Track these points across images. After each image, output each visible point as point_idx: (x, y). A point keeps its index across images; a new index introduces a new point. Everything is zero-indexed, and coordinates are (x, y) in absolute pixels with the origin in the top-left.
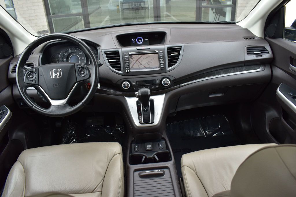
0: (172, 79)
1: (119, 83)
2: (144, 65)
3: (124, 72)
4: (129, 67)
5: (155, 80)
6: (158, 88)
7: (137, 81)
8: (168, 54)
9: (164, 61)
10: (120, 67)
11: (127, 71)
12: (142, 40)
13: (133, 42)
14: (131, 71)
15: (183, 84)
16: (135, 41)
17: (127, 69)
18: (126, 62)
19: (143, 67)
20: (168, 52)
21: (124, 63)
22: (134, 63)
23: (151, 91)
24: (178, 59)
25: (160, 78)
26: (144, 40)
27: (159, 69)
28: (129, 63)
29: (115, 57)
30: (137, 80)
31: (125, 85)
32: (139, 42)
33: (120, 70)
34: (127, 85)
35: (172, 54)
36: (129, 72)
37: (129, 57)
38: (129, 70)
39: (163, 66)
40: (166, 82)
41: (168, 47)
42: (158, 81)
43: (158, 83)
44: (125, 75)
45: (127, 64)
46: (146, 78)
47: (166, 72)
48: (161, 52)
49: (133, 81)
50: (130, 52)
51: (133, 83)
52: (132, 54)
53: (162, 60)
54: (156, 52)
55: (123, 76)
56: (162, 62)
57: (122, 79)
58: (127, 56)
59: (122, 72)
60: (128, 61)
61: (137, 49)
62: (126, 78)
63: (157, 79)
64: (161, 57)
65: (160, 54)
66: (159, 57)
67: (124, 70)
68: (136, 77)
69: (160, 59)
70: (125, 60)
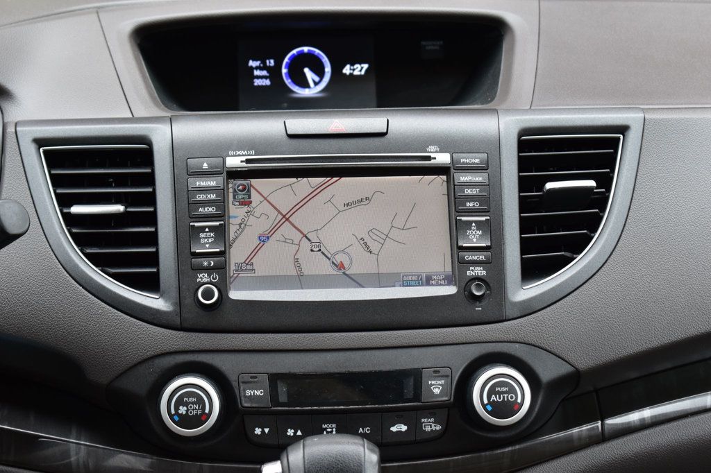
0: (549, 371)
1: (138, 384)
2: (339, 258)
3: (180, 304)
4: (221, 268)
5: (416, 375)
6: (434, 438)
7: (274, 379)
8: (524, 184)
9: (494, 229)
10: (153, 259)
11: (209, 295)
12: (328, 69)
13: (257, 82)
14: (234, 295)
15: (634, 417)
16: (274, 73)
17: (203, 277)
18: (202, 229)
19: (331, 271)
20: (523, 164)
21: (186, 235)
22: (263, 239)
23: (383, 459)
24: (593, 223)
25: (459, 359)
26: (337, 70)
27: (451, 290)
28: (221, 233)
29: (121, 180)
30: (274, 371)
31: (180, 402)
32: (304, 84)
33: (150, 283)
34: (200, 401)
35: (550, 185)
36: (221, 301)
37: (223, 190)
38: (222, 289)
39: (484, 273)
40: (504, 397)
41: (524, 132)
42: (439, 382)
43: (437, 395)
44: (185, 325)
45: (207, 243)
46: (348, 353)
47: (507, 318)
48: (474, 163)
49: (243, 377)
50: (238, 153)
51: (245, 391)
52: (246, 169)
53: (474, 224)
54: (435, 158)
55: (170, 331)
56: (475, 240)
57: (159, 352)
58: (211, 183)
59: (166, 301)
60: (213, 219)
61: (289, 133)
62: (191, 348)
63: (430, 366)
64: (468, 204)
65: (463, 179)
66: (453, 198)
67: (184, 287)
68: (270, 347)
69: (458, 218)
70: (195, 212)
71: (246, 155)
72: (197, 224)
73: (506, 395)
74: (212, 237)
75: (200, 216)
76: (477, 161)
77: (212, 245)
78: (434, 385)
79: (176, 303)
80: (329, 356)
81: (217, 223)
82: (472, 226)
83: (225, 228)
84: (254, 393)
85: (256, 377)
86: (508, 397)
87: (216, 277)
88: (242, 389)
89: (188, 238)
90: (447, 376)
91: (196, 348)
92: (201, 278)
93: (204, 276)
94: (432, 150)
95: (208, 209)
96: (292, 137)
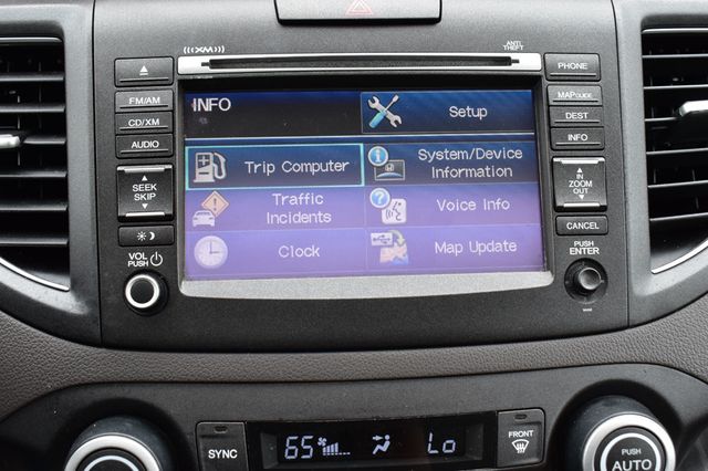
4: (168, 244)
5: (489, 425)
7: (255, 430)
8: (653, 103)
9: (608, 178)
10: (60, 224)
11: (142, 292)
14: (188, 289)
17: (138, 259)
18: (137, 177)
20: (651, 72)
21: (111, 187)
27: (542, 279)
28: (167, 184)
30: (255, 416)
35: (690, 107)
36: (168, 299)
37: (173, 111)
38: (169, 278)
39: (596, 250)
40: (634, 464)
41: (649, 22)
42: (524, 433)
43: (521, 455)
44: (109, 339)
45: (144, 202)
46: (378, 386)
47: (631, 323)
48: (579, 70)
49: (203, 428)
50: (199, 50)
51: (206, 451)
52: (211, 77)
53: (580, 171)
54: (517, 61)
55: (85, 348)
56: (582, 197)
57: (66, 383)
58: (153, 99)
59: (78, 297)
60: (156, 160)
61: (281, 17)
63: (510, 407)
64: (570, 137)
65: (562, 96)
66: (546, 128)
67: (106, 275)
68: (248, 377)
69: (555, 160)
70: (126, 148)
71: (210, 54)
72: (128, 169)
73: (637, 462)
74: (153, 191)
75: (134, 155)
76: (582, 66)
77: (153, 204)
78: (516, 438)
79: (94, 303)
80: (346, 390)
81: (161, 168)
82: (577, 173)
83: (174, 177)
84: (221, 455)
85: (224, 428)
86: (640, 464)
87: (158, 259)
88: (201, 447)
89: (114, 191)
90: (538, 423)
91: (126, 378)
92: (134, 260)
93: (138, 256)
94: (512, 48)
95: (147, 144)
96: (286, 23)
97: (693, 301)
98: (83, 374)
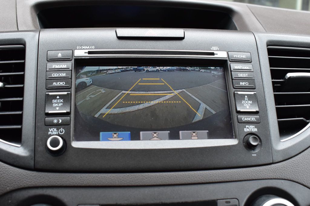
3: (35, 151)
4: (67, 125)
8: (274, 75)
9: (258, 100)
11: (55, 144)
14: (76, 144)
17: (53, 132)
18: (54, 97)
20: (272, 63)
21: (43, 101)
25: (242, 193)
27: (234, 142)
28: (68, 99)
30: (104, 202)
35: (289, 75)
36: (66, 148)
37: (71, 70)
38: (67, 139)
39: (256, 130)
44: (38, 166)
45: (57, 107)
46: (162, 189)
47: (274, 162)
48: (242, 58)
52: (88, 58)
53: (246, 97)
54: (217, 54)
55: (26, 171)
57: (16, 187)
58: (63, 65)
59: (25, 148)
60: (63, 90)
61: (119, 35)
62: (41, 185)
63: (223, 198)
64: (241, 83)
65: (236, 67)
66: (231, 80)
67: (38, 138)
68: (101, 184)
69: (235, 92)
70: (50, 85)
71: (88, 49)
72: (50, 94)
74: (62, 102)
75: (54, 88)
76: (244, 57)
77: (61, 108)
79: (32, 150)
80: (147, 190)
81: (66, 93)
82: (245, 98)
83: (71, 97)
87: (62, 130)
89: (44, 103)
90: (236, 205)
91: (45, 184)
93: (53, 130)
94: (214, 49)
95: (60, 83)
96: (120, 38)
97: (300, 153)
98: (25, 183)
